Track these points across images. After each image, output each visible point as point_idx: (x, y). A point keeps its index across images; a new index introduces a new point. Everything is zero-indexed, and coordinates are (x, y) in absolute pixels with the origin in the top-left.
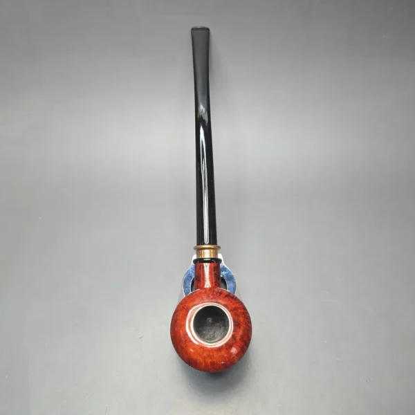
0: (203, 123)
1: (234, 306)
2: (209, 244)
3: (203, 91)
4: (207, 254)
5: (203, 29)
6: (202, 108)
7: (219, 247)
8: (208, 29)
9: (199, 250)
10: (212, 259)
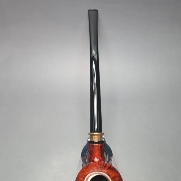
0: (94, 60)
1: (113, 176)
2: (98, 132)
3: (94, 43)
4: (96, 139)
5: (94, 10)
6: (94, 52)
7: (103, 134)
8: (97, 11)
9: (92, 136)
10: (99, 141)
